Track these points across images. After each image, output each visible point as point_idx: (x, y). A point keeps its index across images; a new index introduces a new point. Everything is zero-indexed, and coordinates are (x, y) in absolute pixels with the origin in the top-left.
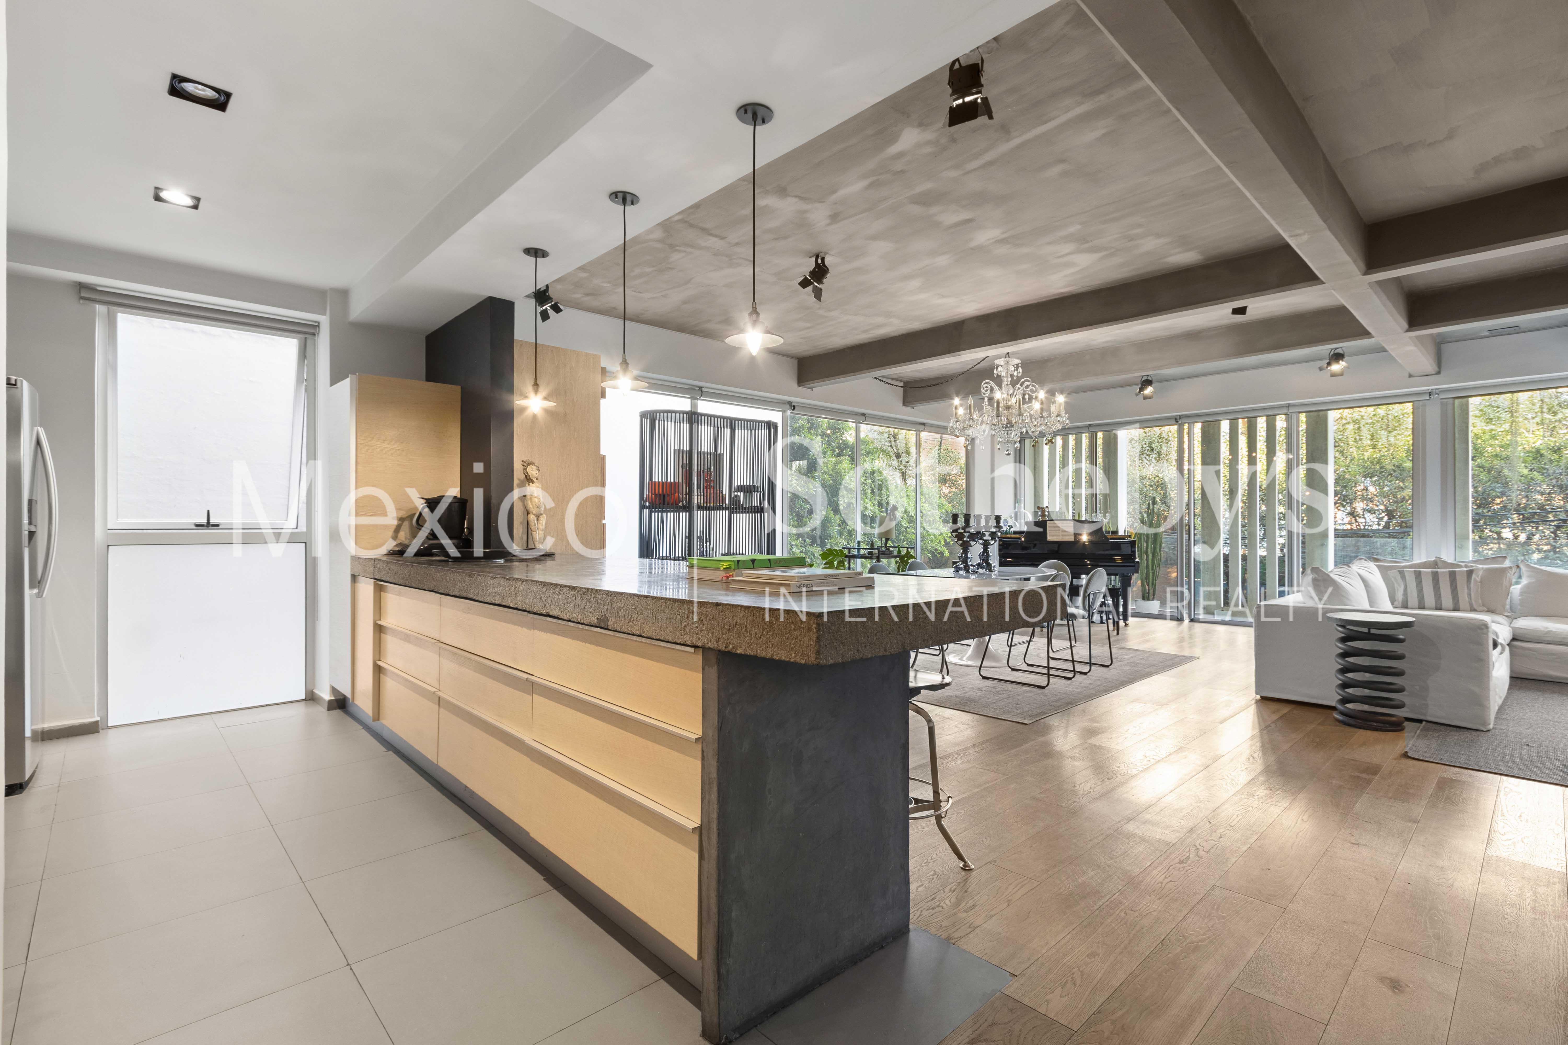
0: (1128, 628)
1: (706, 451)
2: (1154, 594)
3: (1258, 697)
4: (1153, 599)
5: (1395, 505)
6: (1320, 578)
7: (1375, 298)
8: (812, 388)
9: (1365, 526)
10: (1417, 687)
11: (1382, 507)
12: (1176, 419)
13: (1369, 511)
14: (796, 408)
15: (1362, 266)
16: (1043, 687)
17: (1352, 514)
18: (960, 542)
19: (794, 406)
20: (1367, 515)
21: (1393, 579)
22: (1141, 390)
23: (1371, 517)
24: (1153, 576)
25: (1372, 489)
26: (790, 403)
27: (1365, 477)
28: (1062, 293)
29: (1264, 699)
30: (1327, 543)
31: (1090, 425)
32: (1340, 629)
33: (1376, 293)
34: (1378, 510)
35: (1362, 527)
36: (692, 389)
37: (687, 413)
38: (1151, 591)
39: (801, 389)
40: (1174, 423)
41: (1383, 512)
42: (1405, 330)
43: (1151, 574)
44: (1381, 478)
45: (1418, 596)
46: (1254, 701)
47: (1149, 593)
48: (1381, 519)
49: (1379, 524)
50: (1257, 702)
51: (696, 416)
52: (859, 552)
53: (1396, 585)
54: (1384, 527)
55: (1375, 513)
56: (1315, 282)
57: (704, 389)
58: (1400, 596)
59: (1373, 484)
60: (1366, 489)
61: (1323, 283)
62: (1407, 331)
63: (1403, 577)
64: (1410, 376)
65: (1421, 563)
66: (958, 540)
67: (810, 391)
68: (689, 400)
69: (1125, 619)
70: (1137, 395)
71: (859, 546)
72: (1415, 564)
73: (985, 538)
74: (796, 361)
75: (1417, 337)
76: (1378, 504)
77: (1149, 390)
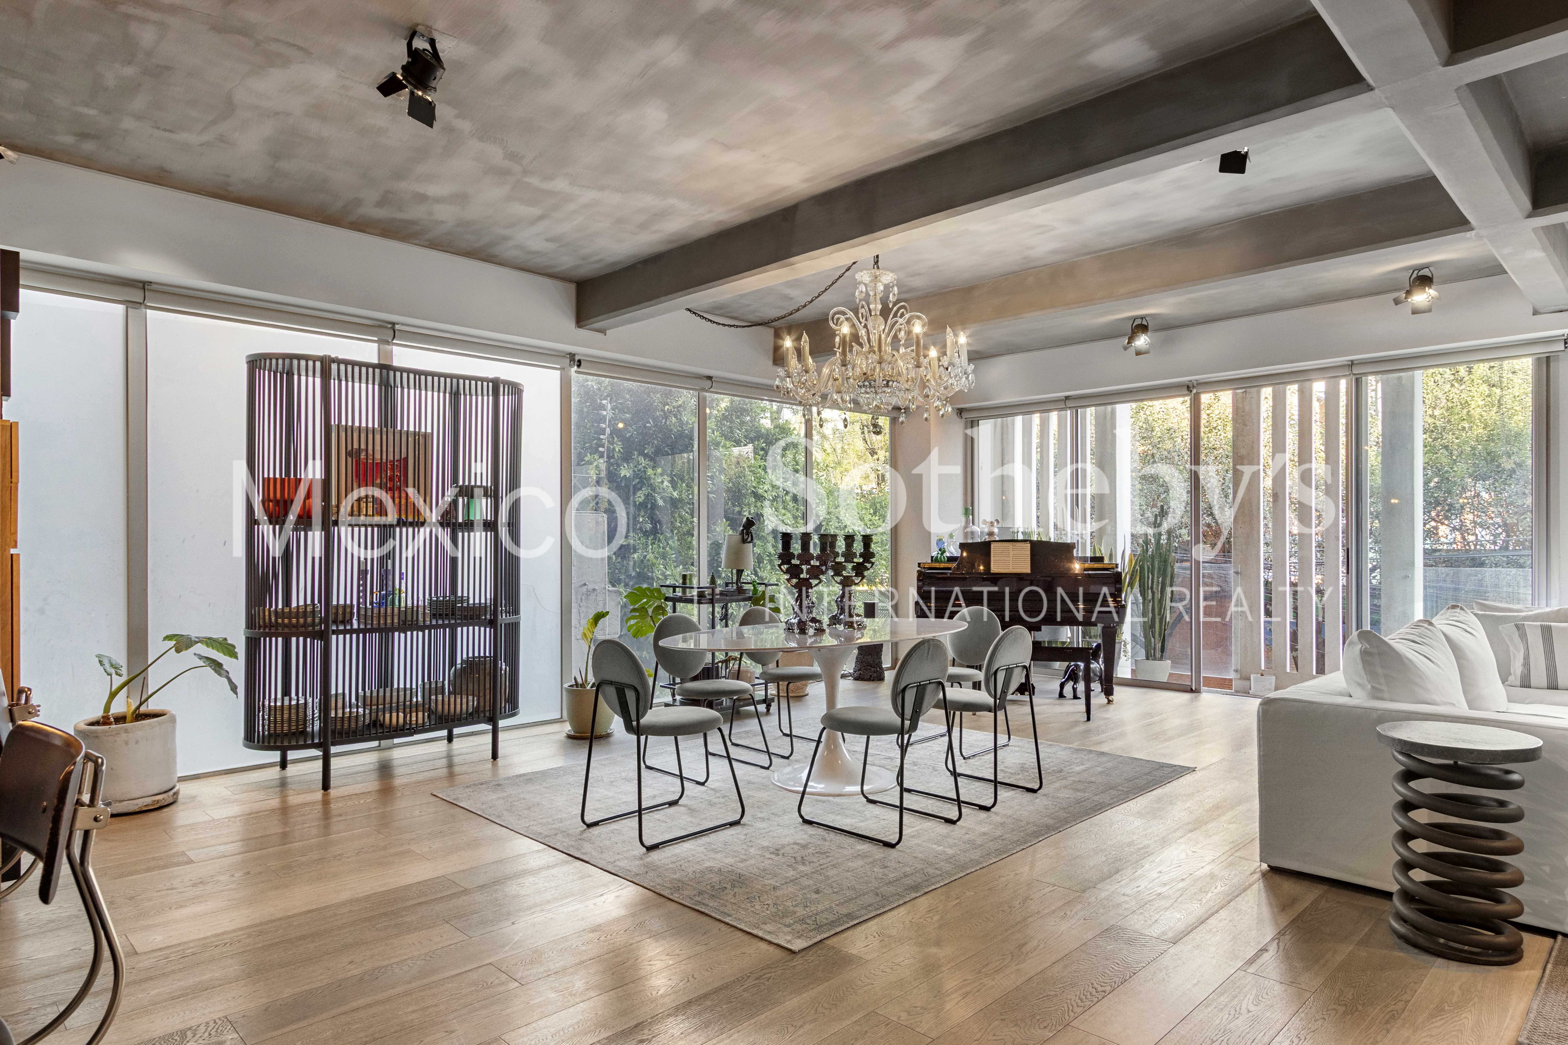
0: (1111, 707)
1: (412, 429)
2: (1163, 650)
3: (1265, 866)
4: (1161, 659)
5: (1515, 517)
6: (1375, 650)
7: (1469, 128)
8: (603, 331)
9: (1475, 546)
10: (1547, 869)
11: (1499, 520)
12: (1188, 387)
13: (1481, 525)
14: (582, 362)
15: (1443, 44)
16: (892, 846)
17: (1461, 529)
18: (794, 581)
19: (579, 361)
20: (1478, 530)
21: (1506, 639)
22: (1131, 339)
23: (1484, 533)
24: (1161, 623)
25: (1485, 495)
26: (572, 356)
27: (1476, 479)
28: (934, 144)
29: (1275, 870)
30: (1413, 574)
31: (1067, 398)
32: (1400, 757)
33: (1471, 117)
34: (1493, 525)
35: (1473, 547)
36: (380, 326)
37: (374, 366)
38: (1159, 646)
39: (583, 333)
40: (1187, 392)
41: (1499, 526)
42: (1526, 213)
43: (1157, 621)
44: (1497, 480)
45: (1548, 669)
46: (1258, 875)
47: (1155, 649)
48: (1496, 536)
49: (1495, 543)
50: (1264, 875)
51: (391, 373)
52: (684, 592)
53: (1511, 648)
54: (1501, 548)
55: (1488, 528)
56: (1356, 87)
57: (397, 327)
58: (1517, 668)
59: (1488, 490)
60: (1478, 495)
61: (1370, 88)
62: (1529, 216)
63: (1523, 636)
64: (1535, 313)
65: (1553, 612)
66: (792, 577)
67: (600, 336)
68: (376, 345)
69: (1108, 691)
70: (1125, 349)
71: (684, 583)
72: (1542, 614)
73: (845, 573)
74: (572, 287)
75: (1547, 229)
76: (1493, 515)
77: (1142, 341)
